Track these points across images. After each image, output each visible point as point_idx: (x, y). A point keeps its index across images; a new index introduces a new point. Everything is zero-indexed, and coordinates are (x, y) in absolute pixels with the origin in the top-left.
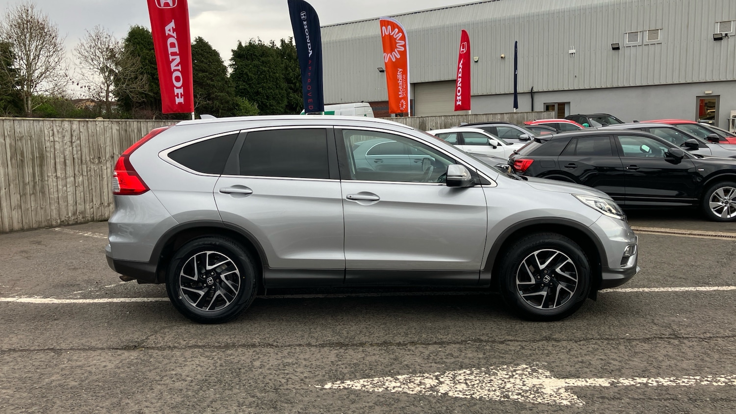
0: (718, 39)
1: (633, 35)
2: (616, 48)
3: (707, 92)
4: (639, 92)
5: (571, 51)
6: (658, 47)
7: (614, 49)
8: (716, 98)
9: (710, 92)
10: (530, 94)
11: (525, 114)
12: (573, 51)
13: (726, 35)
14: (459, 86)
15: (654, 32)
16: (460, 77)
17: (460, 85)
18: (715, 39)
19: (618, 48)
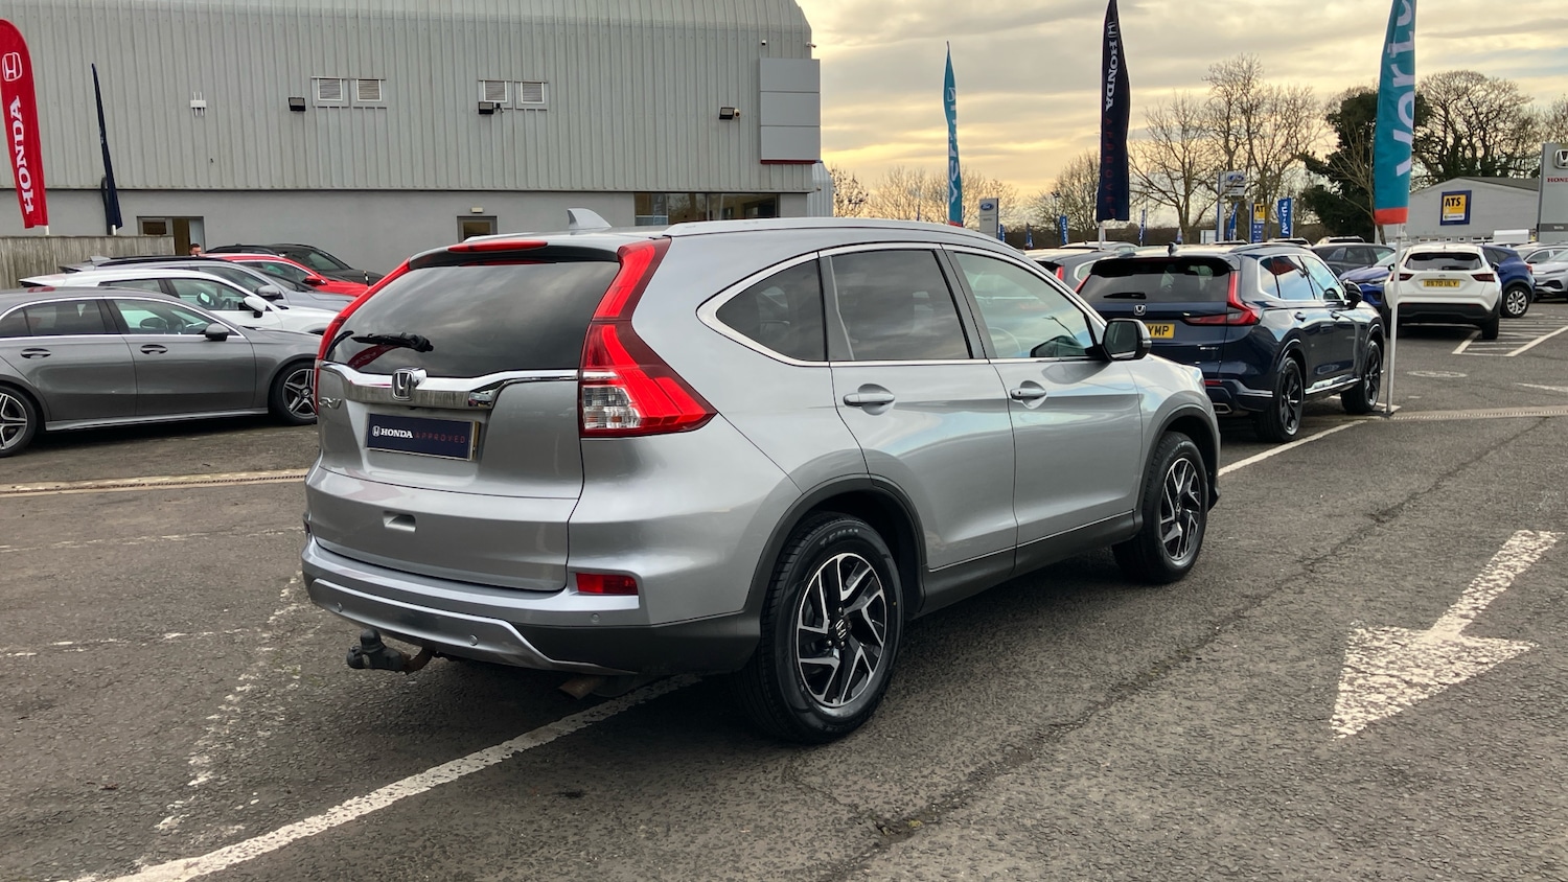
0: (486, 112)
1: (330, 85)
2: (298, 108)
3: (475, 210)
4: (351, 202)
5: (196, 103)
6: (380, 114)
7: (294, 108)
8: (490, 221)
9: (480, 210)
10: (100, 194)
11: (135, 240)
12: (201, 103)
13: (498, 105)
14: (22, 166)
15: (370, 84)
16: (19, 143)
17: (24, 162)
18: (482, 112)
19: (301, 109)
